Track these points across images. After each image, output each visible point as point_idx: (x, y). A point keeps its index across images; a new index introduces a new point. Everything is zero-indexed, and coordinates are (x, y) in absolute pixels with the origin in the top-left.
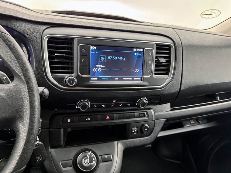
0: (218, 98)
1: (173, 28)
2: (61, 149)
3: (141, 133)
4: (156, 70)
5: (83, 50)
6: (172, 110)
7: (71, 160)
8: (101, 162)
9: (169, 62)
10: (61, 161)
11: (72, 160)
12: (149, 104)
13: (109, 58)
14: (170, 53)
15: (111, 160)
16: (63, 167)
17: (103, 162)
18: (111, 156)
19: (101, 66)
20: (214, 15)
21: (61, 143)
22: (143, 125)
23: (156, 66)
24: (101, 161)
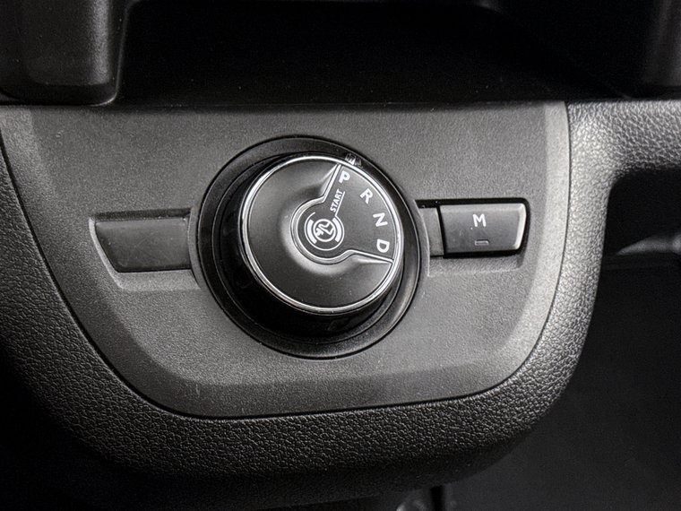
2: (92, 117)
7: (184, 213)
8: (433, 257)
10: (100, 216)
11: (194, 215)
15: (517, 245)
16: (119, 269)
17: (449, 255)
18: (518, 216)
21: (90, 69)
24: (439, 249)
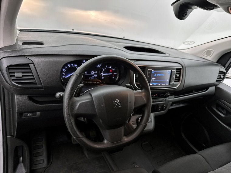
0: (194, 91)
1: (180, 58)
3: (162, 109)
4: (175, 80)
5: (149, 72)
6: (175, 98)
9: (180, 76)
10: (132, 122)
11: (136, 121)
12: (170, 95)
13: (158, 75)
14: (180, 72)
15: (151, 121)
16: (133, 125)
19: (154, 79)
20: (191, 43)
22: (163, 105)
23: (175, 78)
